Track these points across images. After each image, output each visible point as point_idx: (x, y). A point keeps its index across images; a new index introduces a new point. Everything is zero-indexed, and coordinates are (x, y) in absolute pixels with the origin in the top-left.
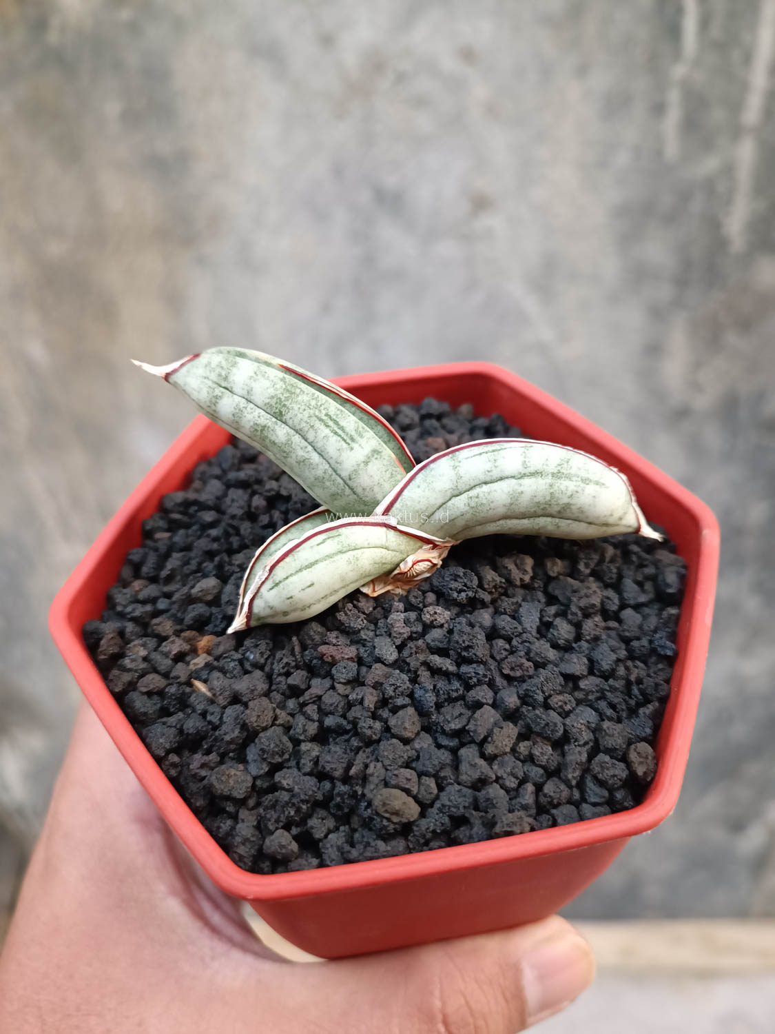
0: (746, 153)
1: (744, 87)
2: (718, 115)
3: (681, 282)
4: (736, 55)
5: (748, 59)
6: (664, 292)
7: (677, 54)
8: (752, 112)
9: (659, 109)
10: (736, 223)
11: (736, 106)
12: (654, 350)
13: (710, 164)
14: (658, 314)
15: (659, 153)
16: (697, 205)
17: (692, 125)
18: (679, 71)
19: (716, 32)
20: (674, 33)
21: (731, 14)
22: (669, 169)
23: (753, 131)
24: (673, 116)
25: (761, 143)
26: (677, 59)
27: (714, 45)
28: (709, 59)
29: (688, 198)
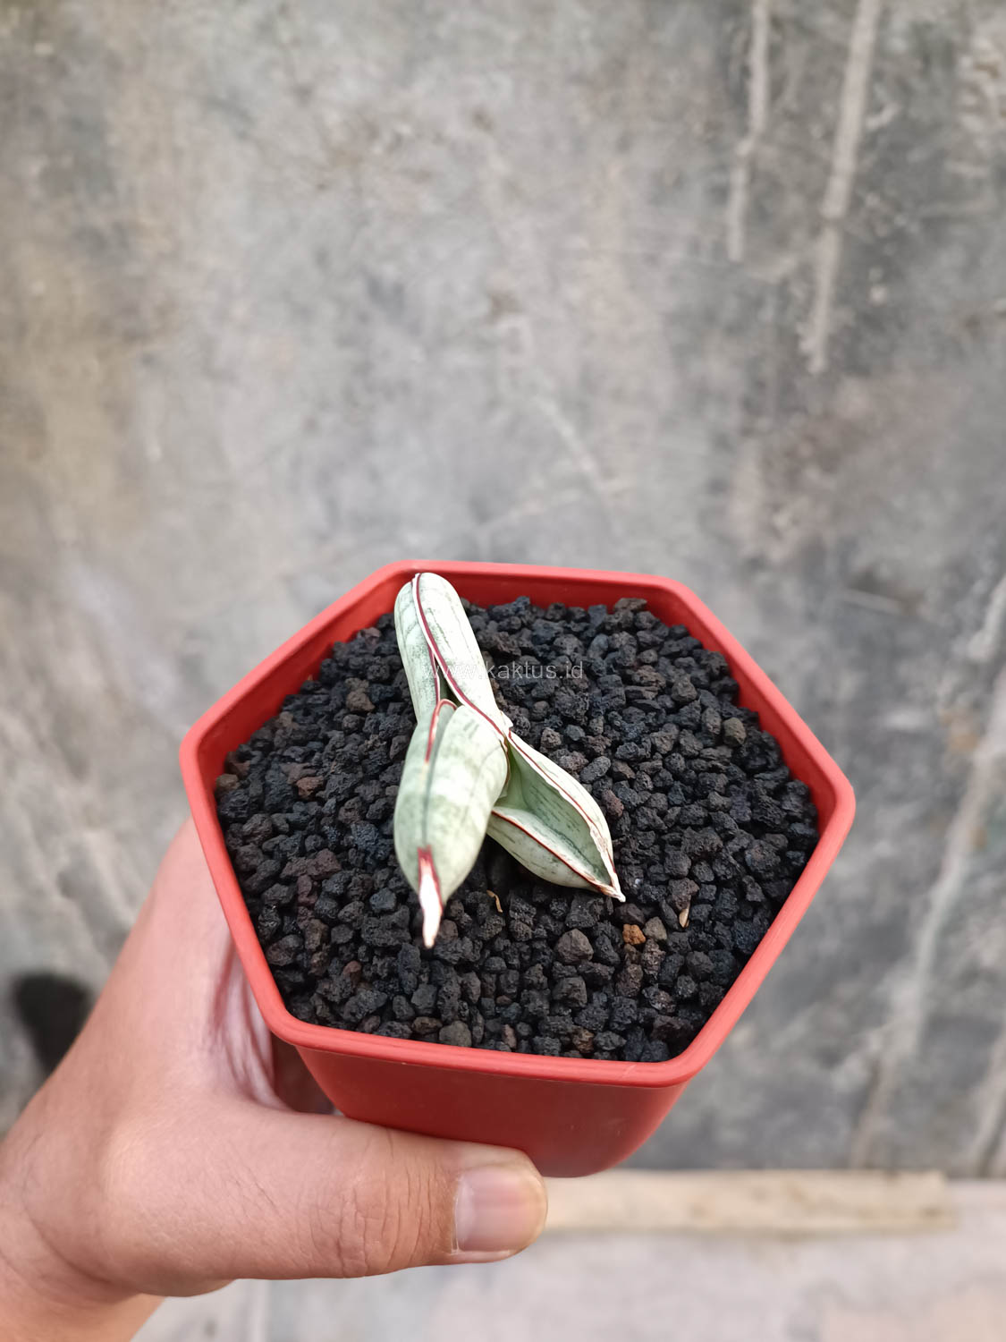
0: (828, 252)
1: (828, 170)
2: (793, 203)
4: (816, 130)
5: (830, 135)
6: (733, 418)
7: (743, 126)
8: (834, 206)
9: (721, 194)
10: (814, 341)
12: (719, 487)
13: (785, 264)
14: (722, 443)
15: (720, 249)
16: (768, 314)
17: (759, 214)
18: (745, 147)
19: (789, 99)
20: (740, 99)
21: (809, 80)
22: (735, 267)
23: (837, 223)
24: (738, 201)
25: (847, 239)
26: (744, 131)
27: (790, 116)
28: (783, 133)
29: (758, 303)
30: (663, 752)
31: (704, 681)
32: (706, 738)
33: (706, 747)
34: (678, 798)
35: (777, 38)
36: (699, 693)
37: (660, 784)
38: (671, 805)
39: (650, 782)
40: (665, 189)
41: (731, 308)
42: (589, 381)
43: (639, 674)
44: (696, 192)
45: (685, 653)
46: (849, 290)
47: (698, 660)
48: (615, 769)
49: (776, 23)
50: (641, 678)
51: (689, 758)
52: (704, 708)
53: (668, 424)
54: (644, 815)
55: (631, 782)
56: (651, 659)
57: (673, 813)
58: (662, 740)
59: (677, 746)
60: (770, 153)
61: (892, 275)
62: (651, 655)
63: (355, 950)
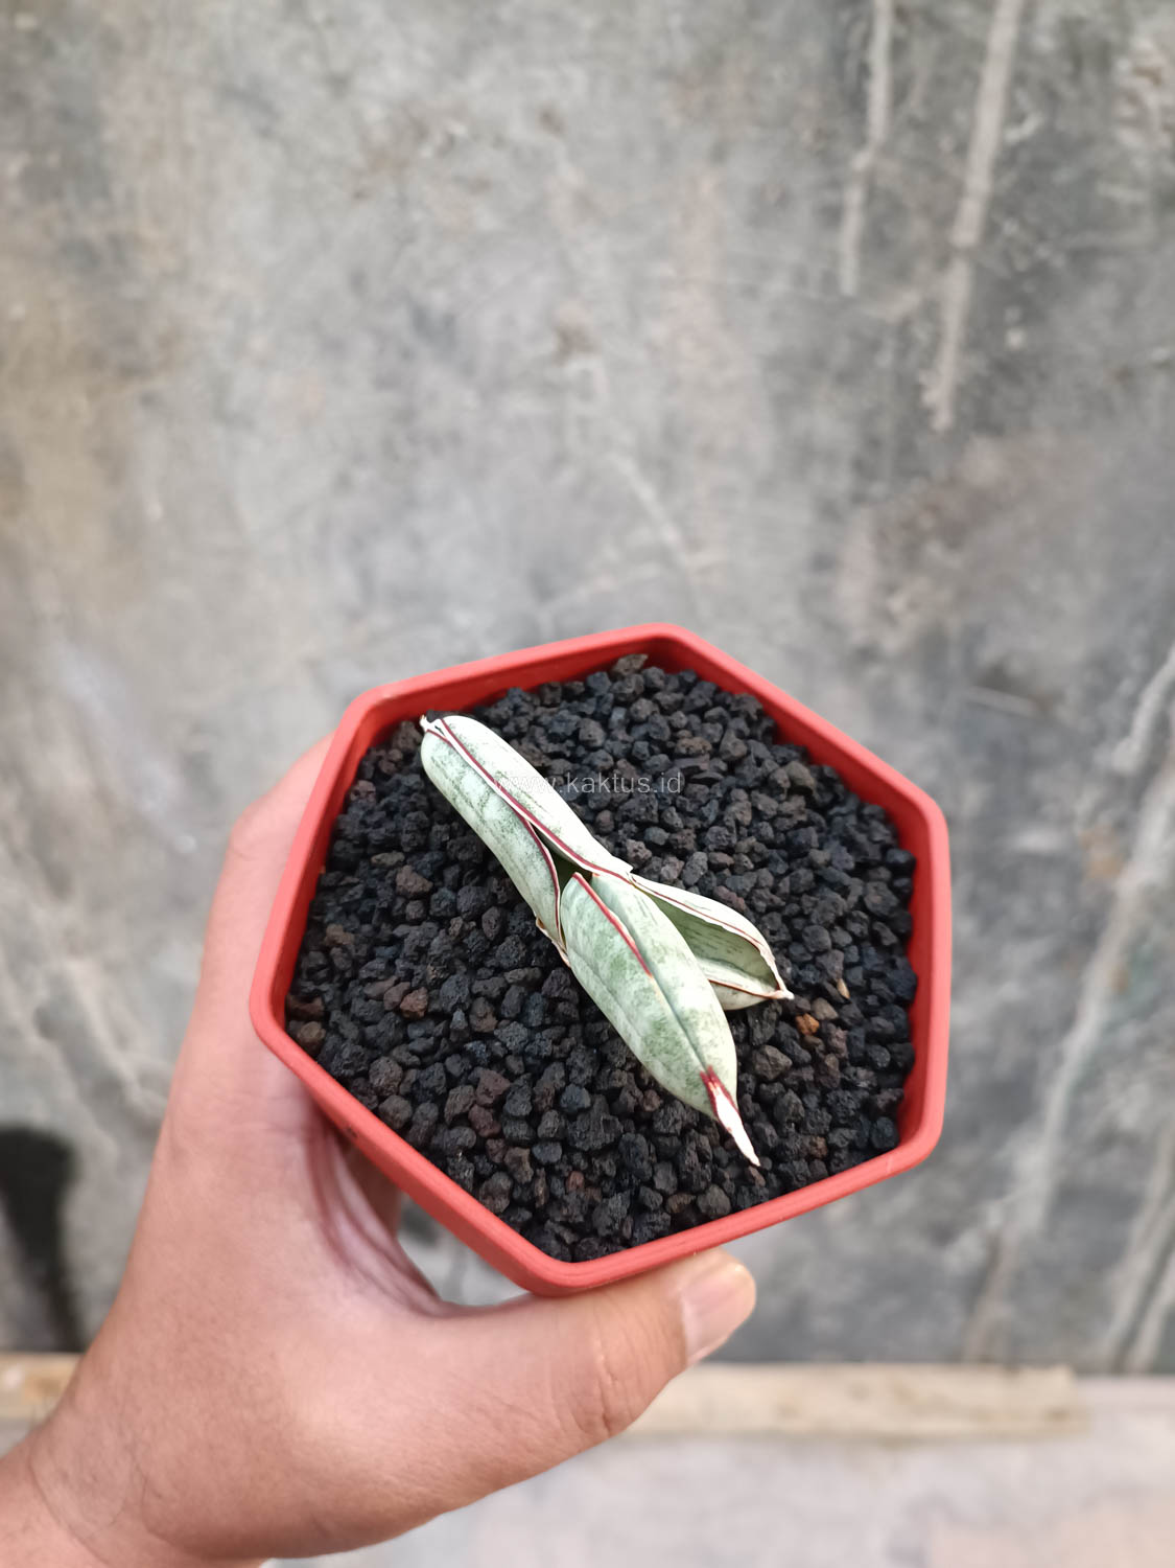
0: (957, 288)
1: (959, 190)
2: (918, 229)
4: (946, 143)
5: (962, 149)
6: (842, 482)
7: (861, 134)
8: (966, 233)
9: (832, 216)
11: (945, 220)
12: (825, 563)
13: (907, 301)
14: (830, 511)
15: (830, 280)
16: (887, 358)
17: (876, 241)
18: (862, 161)
19: (915, 105)
20: (856, 102)
21: (939, 82)
22: (847, 303)
23: (969, 253)
24: (853, 225)
25: (980, 273)
26: (861, 141)
27: (914, 124)
28: (907, 144)
29: (875, 346)
30: (747, 823)
31: (747, 731)
32: (778, 794)
33: (780, 802)
34: (781, 868)
35: (902, 32)
36: (747, 745)
37: (758, 860)
38: (778, 877)
39: (749, 862)
40: (767, 208)
41: (842, 352)
42: (673, 434)
43: (683, 746)
44: (803, 214)
45: (710, 703)
46: (981, 333)
47: (727, 707)
48: (713, 862)
49: (901, 14)
50: (688, 749)
51: (772, 821)
52: (759, 762)
53: (766, 487)
54: (760, 898)
55: (732, 868)
56: (684, 722)
57: (785, 885)
58: (741, 813)
59: (757, 814)
60: (891, 169)
61: (1032, 316)
62: (681, 718)
63: (570, 1162)
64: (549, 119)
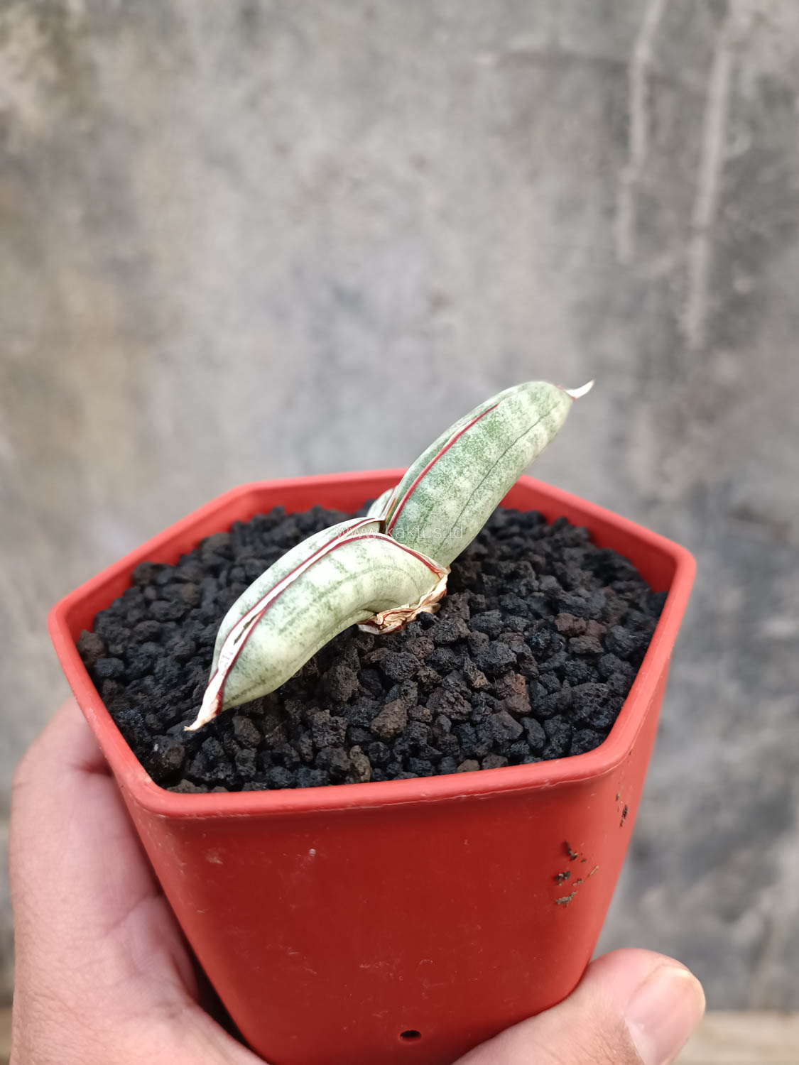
0: (699, 253)
1: (694, 190)
2: (668, 217)
3: (643, 375)
4: (685, 161)
6: (627, 386)
7: (626, 157)
8: (703, 217)
9: (610, 212)
10: (693, 318)
11: (687, 207)
12: (619, 441)
13: (663, 264)
14: (621, 406)
15: (612, 255)
16: (653, 303)
17: (644, 225)
18: (629, 175)
19: (663, 138)
20: (621, 137)
21: (676, 123)
22: (625, 269)
23: (706, 231)
24: (625, 219)
25: (715, 244)
26: (627, 162)
27: (664, 150)
28: (658, 164)
29: (643, 296)
35: (652, 92)
40: (567, 209)
44: (591, 213)
46: (719, 279)
49: (648, 82)
60: (649, 180)
61: (753, 267)
64: (420, 163)
